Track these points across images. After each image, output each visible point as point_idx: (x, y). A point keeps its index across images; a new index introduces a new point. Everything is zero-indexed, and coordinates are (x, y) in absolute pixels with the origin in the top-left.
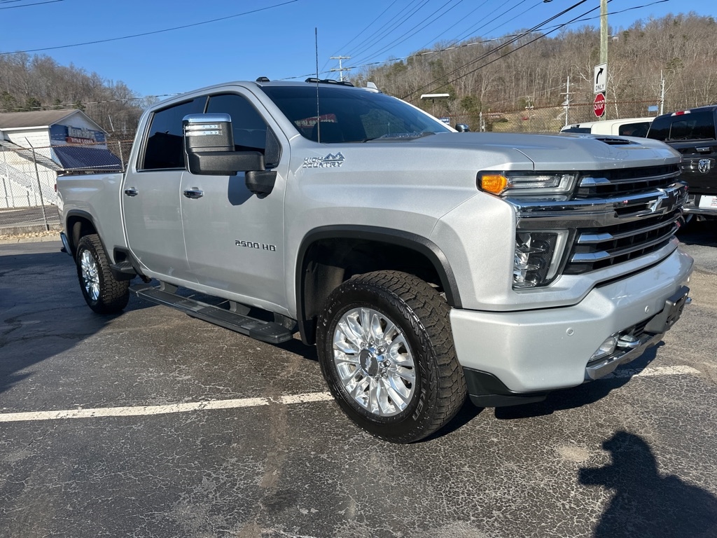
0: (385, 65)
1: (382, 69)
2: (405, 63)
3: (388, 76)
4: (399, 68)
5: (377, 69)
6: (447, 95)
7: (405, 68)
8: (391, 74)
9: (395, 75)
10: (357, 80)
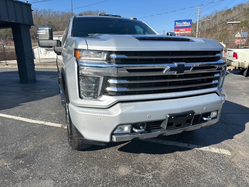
0: (223, 10)
1: (221, 12)
2: (232, 9)
3: (223, 15)
4: (229, 11)
5: (219, 12)
6: (240, 22)
7: (232, 11)
8: (225, 14)
9: (227, 14)
10: (210, 17)
